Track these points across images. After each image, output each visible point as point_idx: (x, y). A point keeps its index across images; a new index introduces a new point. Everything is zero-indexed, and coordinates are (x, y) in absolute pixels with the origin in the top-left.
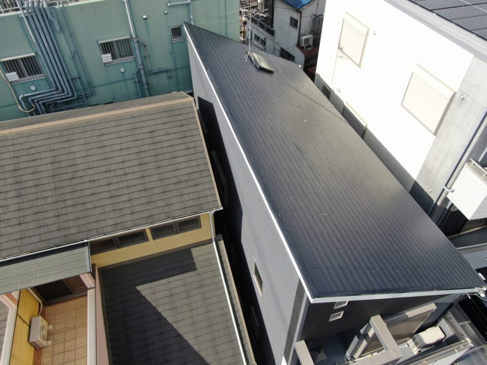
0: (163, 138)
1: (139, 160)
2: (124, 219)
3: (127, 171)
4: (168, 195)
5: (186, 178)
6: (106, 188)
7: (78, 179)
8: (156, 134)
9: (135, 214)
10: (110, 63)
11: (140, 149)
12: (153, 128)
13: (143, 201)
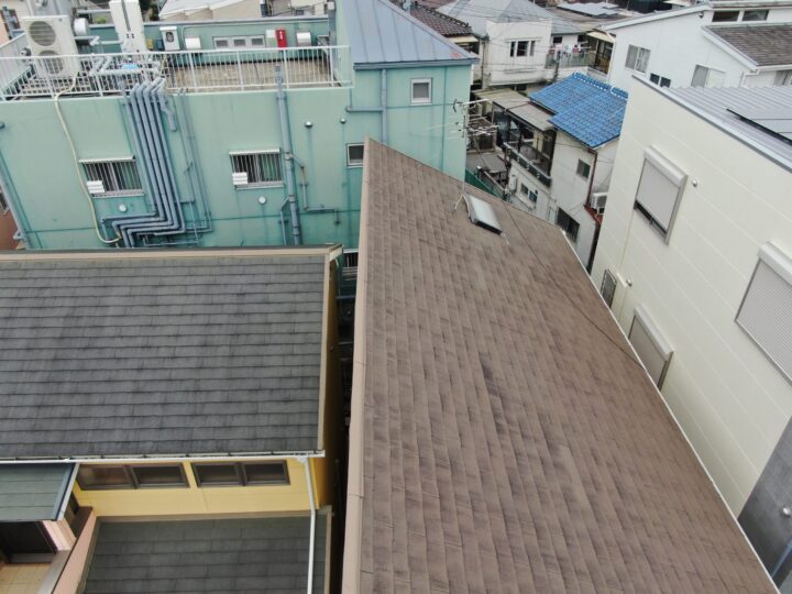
0: (256, 308)
1: (204, 338)
2: (143, 436)
3: (178, 352)
4: (233, 409)
5: (273, 384)
6: (134, 375)
7: (96, 351)
8: (247, 299)
9: (165, 432)
10: (243, 186)
11: (213, 319)
12: (246, 289)
13: (184, 410)
